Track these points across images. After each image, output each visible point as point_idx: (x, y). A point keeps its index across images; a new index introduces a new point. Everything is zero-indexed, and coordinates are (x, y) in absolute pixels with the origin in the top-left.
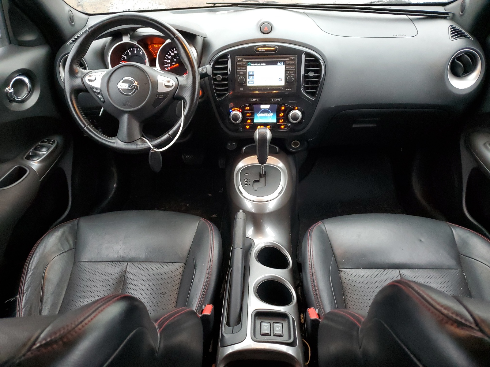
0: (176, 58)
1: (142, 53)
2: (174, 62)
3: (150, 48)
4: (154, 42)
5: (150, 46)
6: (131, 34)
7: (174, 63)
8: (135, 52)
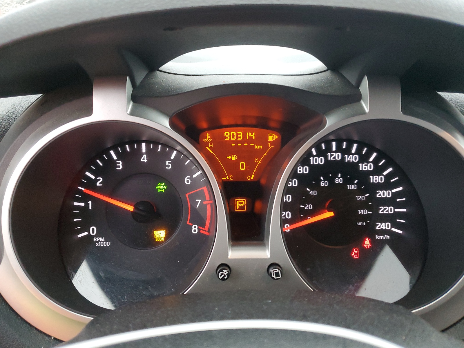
0: (316, 187)
1: (173, 162)
2: (309, 199)
3: (207, 144)
4: (225, 122)
5: (208, 135)
6: (138, 81)
7: (309, 207)
8: (144, 159)
